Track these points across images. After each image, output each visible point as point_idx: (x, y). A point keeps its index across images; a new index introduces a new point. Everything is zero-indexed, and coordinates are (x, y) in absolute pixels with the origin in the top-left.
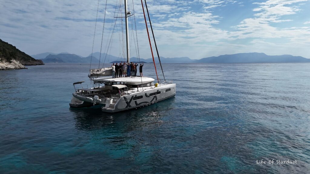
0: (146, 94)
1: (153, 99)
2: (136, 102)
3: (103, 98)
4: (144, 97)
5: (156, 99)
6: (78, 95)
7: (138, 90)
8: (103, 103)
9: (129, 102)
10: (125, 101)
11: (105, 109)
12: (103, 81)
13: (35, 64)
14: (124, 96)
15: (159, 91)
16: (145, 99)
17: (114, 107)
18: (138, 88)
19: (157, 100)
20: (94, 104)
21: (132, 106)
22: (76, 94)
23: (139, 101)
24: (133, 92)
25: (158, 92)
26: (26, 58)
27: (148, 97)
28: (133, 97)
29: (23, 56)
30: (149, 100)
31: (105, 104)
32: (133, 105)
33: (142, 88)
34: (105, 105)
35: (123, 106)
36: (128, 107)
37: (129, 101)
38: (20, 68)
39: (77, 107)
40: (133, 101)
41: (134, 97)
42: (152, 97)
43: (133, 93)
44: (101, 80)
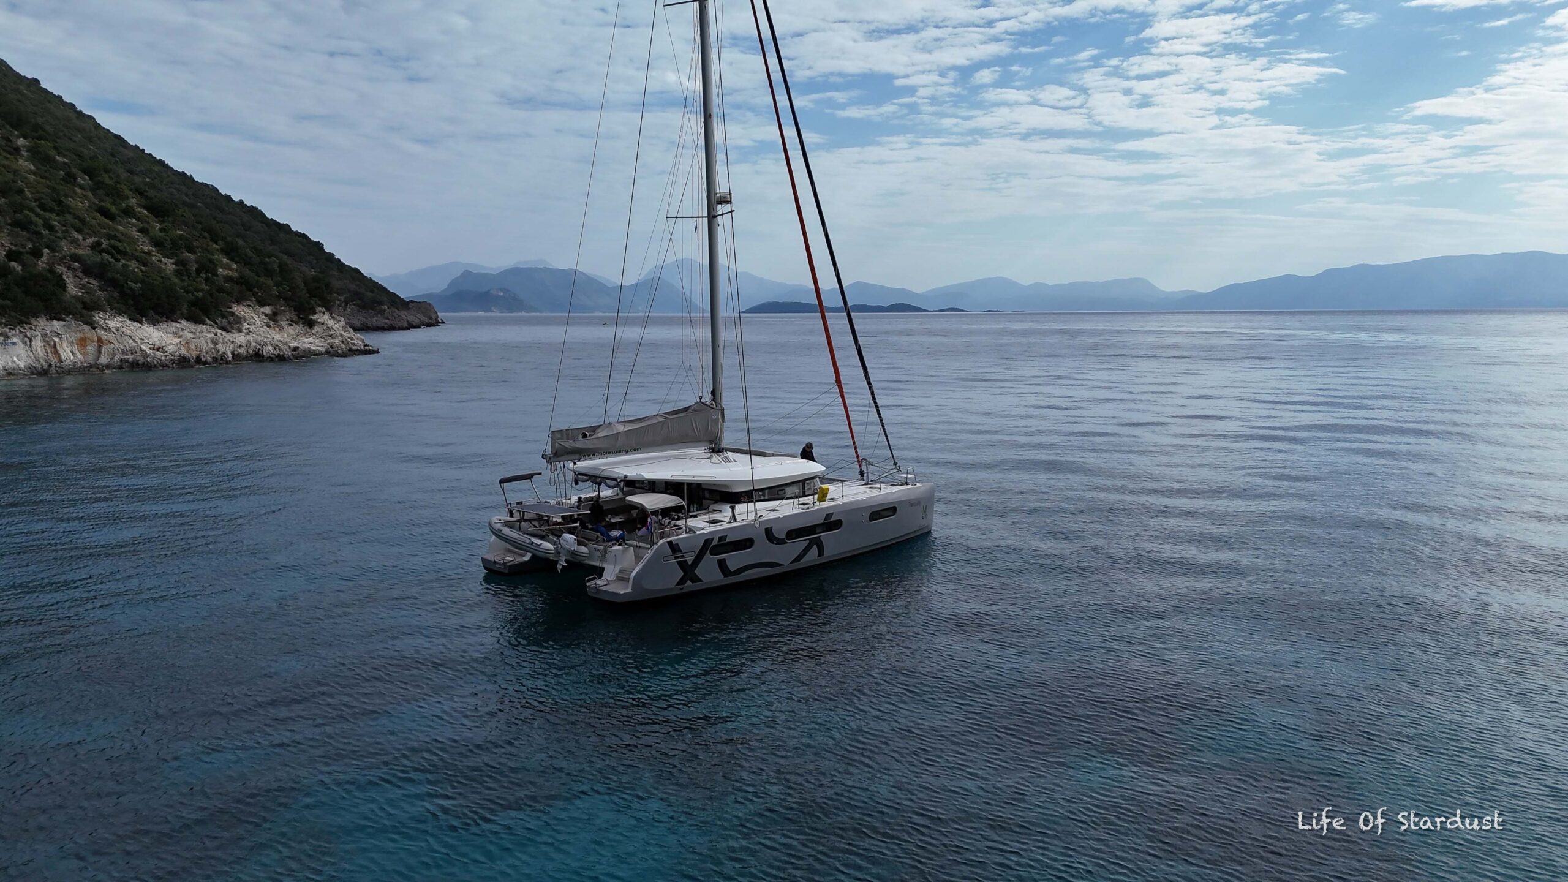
0: (769, 532)
1: (807, 550)
2: (722, 564)
3: (597, 543)
4: (761, 542)
5: (821, 553)
6: (506, 531)
7: (734, 515)
8: (597, 564)
9: (690, 563)
10: (676, 558)
11: (598, 590)
12: (604, 474)
13: (405, 325)
14: (669, 539)
15: (833, 519)
16: (763, 552)
17: (628, 580)
18: (733, 508)
19: (825, 554)
20: (559, 567)
21: (705, 581)
22: (498, 526)
23: (735, 560)
24: (714, 522)
25: (831, 523)
26: (369, 294)
27: (781, 542)
28: (707, 542)
29: (353, 287)
30: (785, 555)
31: (603, 569)
32: (709, 573)
33: (751, 505)
34: (599, 572)
35: (669, 580)
36: (689, 583)
37: (690, 559)
38: (350, 350)
39: (506, 571)
40: (711, 561)
41: (715, 542)
42: (799, 545)
43: (713, 528)
44: (597, 473)
